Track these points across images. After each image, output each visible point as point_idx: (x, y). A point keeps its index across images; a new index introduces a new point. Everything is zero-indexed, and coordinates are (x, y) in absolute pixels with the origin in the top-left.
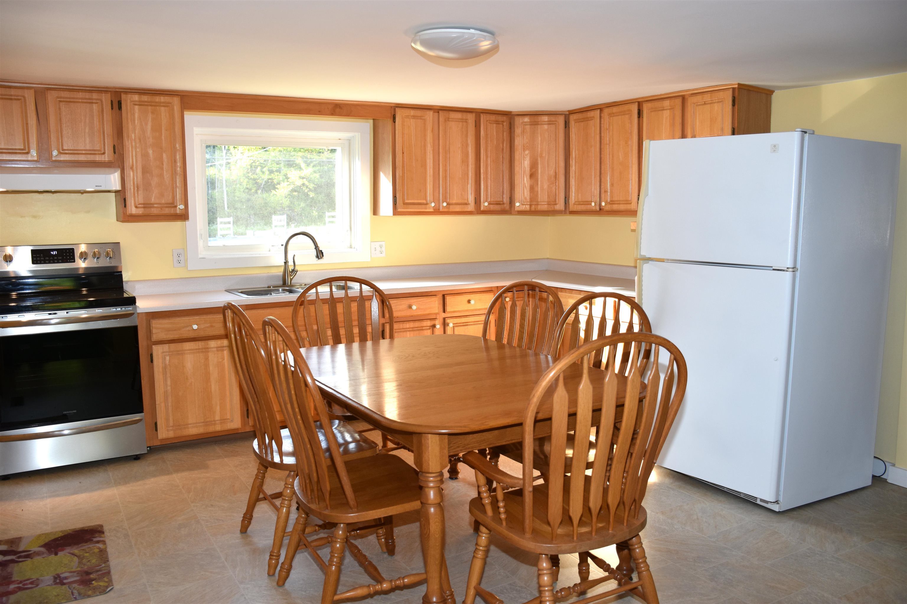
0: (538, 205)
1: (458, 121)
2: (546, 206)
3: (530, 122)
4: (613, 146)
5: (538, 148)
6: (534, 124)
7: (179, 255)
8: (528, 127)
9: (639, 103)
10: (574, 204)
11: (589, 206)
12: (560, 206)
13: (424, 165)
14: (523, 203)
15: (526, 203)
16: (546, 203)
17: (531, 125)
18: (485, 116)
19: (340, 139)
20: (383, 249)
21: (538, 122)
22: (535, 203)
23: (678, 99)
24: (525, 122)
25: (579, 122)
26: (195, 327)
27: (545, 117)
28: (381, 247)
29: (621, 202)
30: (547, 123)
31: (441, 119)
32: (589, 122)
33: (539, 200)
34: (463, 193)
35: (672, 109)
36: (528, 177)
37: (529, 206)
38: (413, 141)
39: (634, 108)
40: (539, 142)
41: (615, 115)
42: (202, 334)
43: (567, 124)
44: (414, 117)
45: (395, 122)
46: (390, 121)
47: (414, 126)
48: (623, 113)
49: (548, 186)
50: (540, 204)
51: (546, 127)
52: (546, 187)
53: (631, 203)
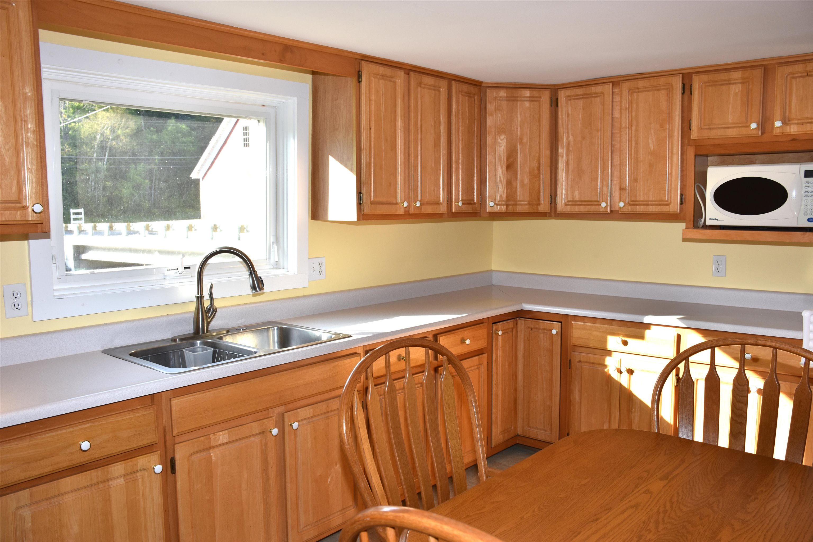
0: (516, 205)
1: (431, 89)
2: (527, 207)
3: (507, 97)
4: (637, 130)
5: (517, 131)
6: (513, 99)
7: (15, 295)
8: (504, 103)
9: (683, 74)
10: (566, 204)
11: (597, 207)
12: (544, 206)
13: (394, 148)
14: (497, 203)
15: (500, 203)
16: (526, 203)
17: (507, 101)
18: (457, 84)
19: (263, 106)
20: (323, 268)
21: (517, 97)
22: (512, 203)
23: (758, 70)
24: (500, 97)
25: (574, 99)
26: (85, 445)
27: (526, 91)
28: (320, 264)
29: (649, 203)
30: (528, 99)
31: (413, 84)
32: (593, 99)
33: (518, 199)
34: (435, 188)
35: (745, 81)
36: (504, 168)
37: (505, 206)
38: (382, 112)
39: (677, 83)
40: (519, 123)
41: (640, 90)
42: (97, 454)
43: (554, 103)
44: (383, 77)
45: (360, 82)
46: (355, 80)
47: (383, 90)
48: (657, 88)
49: (530, 180)
50: (520, 205)
51: (527, 104)
52: (526, 181)
53: (669, 204)
